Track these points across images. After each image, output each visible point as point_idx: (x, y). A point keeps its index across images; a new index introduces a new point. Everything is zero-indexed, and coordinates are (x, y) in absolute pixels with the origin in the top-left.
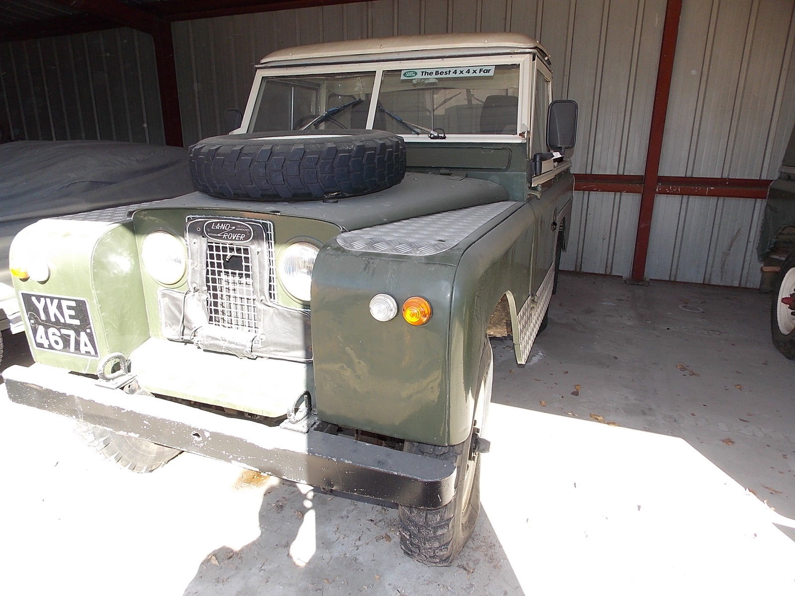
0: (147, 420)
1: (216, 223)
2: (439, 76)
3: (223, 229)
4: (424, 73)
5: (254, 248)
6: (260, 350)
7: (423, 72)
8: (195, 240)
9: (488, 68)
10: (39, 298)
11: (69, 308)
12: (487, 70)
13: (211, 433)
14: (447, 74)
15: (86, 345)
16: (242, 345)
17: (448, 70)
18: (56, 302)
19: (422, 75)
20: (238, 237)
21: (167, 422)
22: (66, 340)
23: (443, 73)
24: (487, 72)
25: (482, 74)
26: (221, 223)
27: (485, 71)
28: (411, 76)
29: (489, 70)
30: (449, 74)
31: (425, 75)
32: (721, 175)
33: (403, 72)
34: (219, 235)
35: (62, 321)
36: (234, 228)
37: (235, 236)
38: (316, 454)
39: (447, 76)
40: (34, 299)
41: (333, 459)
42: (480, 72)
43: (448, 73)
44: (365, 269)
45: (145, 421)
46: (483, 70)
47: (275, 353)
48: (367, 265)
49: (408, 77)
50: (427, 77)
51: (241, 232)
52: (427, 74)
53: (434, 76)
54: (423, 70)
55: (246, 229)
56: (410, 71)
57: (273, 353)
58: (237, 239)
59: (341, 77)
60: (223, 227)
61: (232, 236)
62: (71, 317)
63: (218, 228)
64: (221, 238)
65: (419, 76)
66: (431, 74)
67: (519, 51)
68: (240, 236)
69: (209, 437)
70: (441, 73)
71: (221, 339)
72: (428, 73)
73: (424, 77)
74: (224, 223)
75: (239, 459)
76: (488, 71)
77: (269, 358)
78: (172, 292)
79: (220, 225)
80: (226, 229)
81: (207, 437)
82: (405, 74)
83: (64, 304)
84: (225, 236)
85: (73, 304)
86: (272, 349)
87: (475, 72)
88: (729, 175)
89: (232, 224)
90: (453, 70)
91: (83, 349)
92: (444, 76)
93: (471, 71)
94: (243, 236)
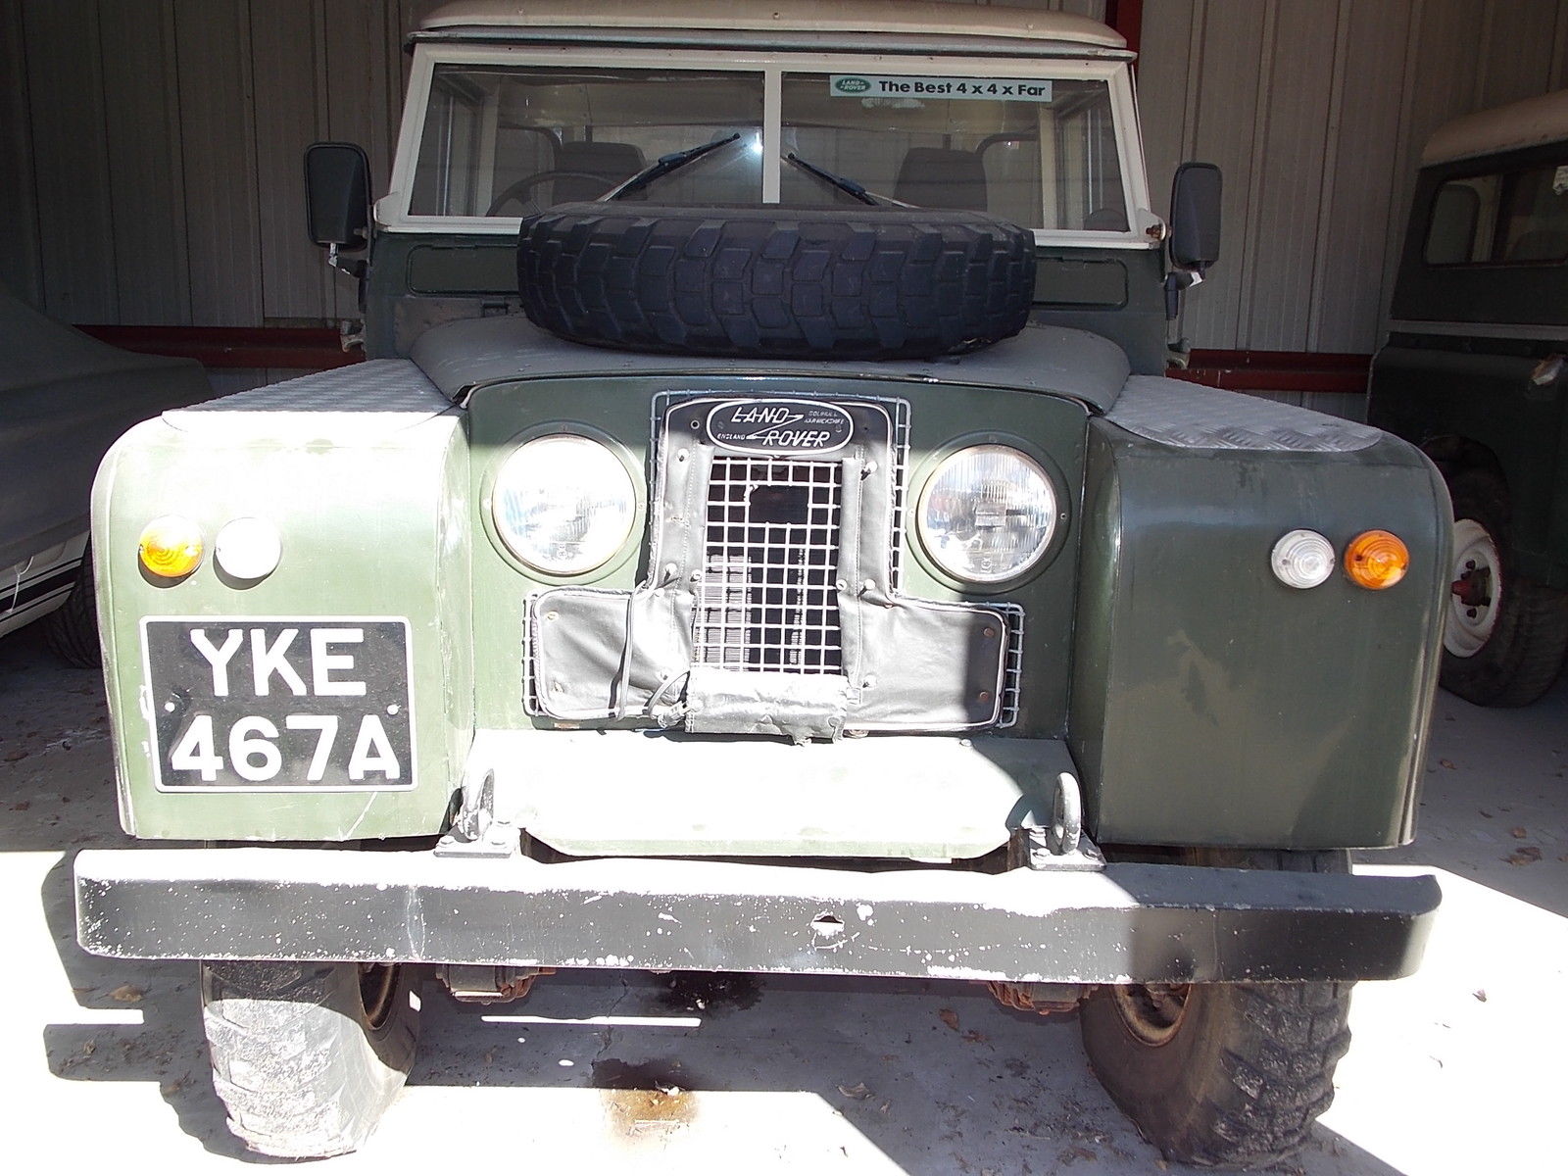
0: (670, 909)
1: (747, 409)
2: (925, 94)
3: (767, 420)
4: (887, 86)
5: (853, 464)
6: (857, 715)
7: (884, 83)
8: (683, 452)
9: (1038, 85)
10: (218, 633)
11: (334, 649)
12: (1035, 89)
13: (876, 906)
14: (943, 91)
15: (373, 752)
16: (825, 706)
17: (944, 82)
18: (287, 637)
19: (884, 89)
20: (809, 438)
21: (739, 904)
22: (296, 747)
23: (934, 87)
24: (1035, 94)
25: (1025, 97)
26: (760, 408)
27: (1032, 91)
28: (856, 91)
29: (1041, 89)
30: (949, 91)
31: (891, 89)
32: (1234, 344)
33: (833, 80)
34: (752, 437)
35: (299, 688)
36: (801, 417)
37: (802, 438)
38: (1165, 904)
39: (945, 95)
40: (198, 638)
41: (1208, 907)
42: (1020, 93)
43: (946, 89)
44: (1242, 483)
45: (661, 916)
46: (1027, 89)
47: (896, 718)
48: (1242, 475)
49: (853, 91)
50: (894, 94)
51: (819, 429)
52: (894, 87)
53: (912, 93)
54: (883, 79)
55: (835, 418)
56: (852, 77)
57: (888, 719)
58: (805, 444)
59: (664, 79)
60: (767, 416)
61: (791, 438)
62: (336, 675)
63: (753, 420)
64: (758, 443)
65: (876, 90)
66: (904, 88)
67: (1108, 53)
68: (817, 436)
69: (868, 918)
70: (928, 87)
71: (757, 698)
72: (897, 86)
73: (887, 93)
74: (770, 406)
75: (952, 958)
76: (1038, 91)
77: (872, 734)
78: (585, 593)
79: (760, 412)
80: (774, 421)
81: (863, 918)
82: (839, 85)
83: (319, 639)
84: (769, 437)
85: (356, 636)
86: (889, 708)
87: (1007, 90)
88: (1248, 344)
89: (794, 409)
90: (956, 84)
91: (359, 764)
92: (936, 95)
93: (1000, 90)
94: (824, 436)
